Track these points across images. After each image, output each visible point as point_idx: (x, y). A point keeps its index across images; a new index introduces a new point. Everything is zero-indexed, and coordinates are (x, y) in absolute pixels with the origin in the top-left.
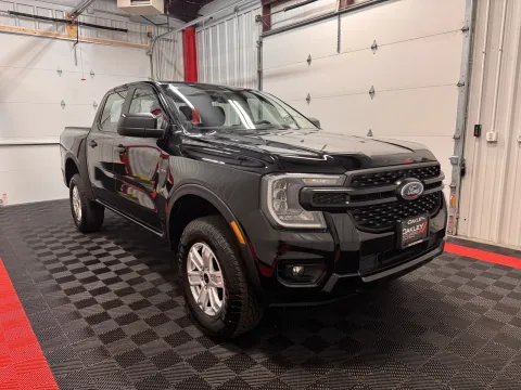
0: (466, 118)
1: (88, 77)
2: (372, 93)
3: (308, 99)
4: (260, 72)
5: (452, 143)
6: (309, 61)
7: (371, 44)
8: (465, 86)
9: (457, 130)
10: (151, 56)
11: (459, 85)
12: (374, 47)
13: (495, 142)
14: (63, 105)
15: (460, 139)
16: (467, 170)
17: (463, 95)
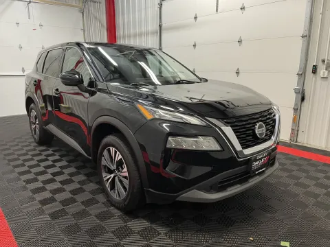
0: (307, 60)
1: (38, 27)
2: (240, 42)
3: (195, 46)
4: (160, 26)
5: (296, 78)
6: (196, 18)
7: (241, 6)
8: (307, 37)
9: (300, 68)
10: (83, 13)
11: (302, 37)
12: (243, 8)
13: (326, 78)
14: (21, 48)
15: (302, 75)
16: (306, 98)
17: (306, 43)
